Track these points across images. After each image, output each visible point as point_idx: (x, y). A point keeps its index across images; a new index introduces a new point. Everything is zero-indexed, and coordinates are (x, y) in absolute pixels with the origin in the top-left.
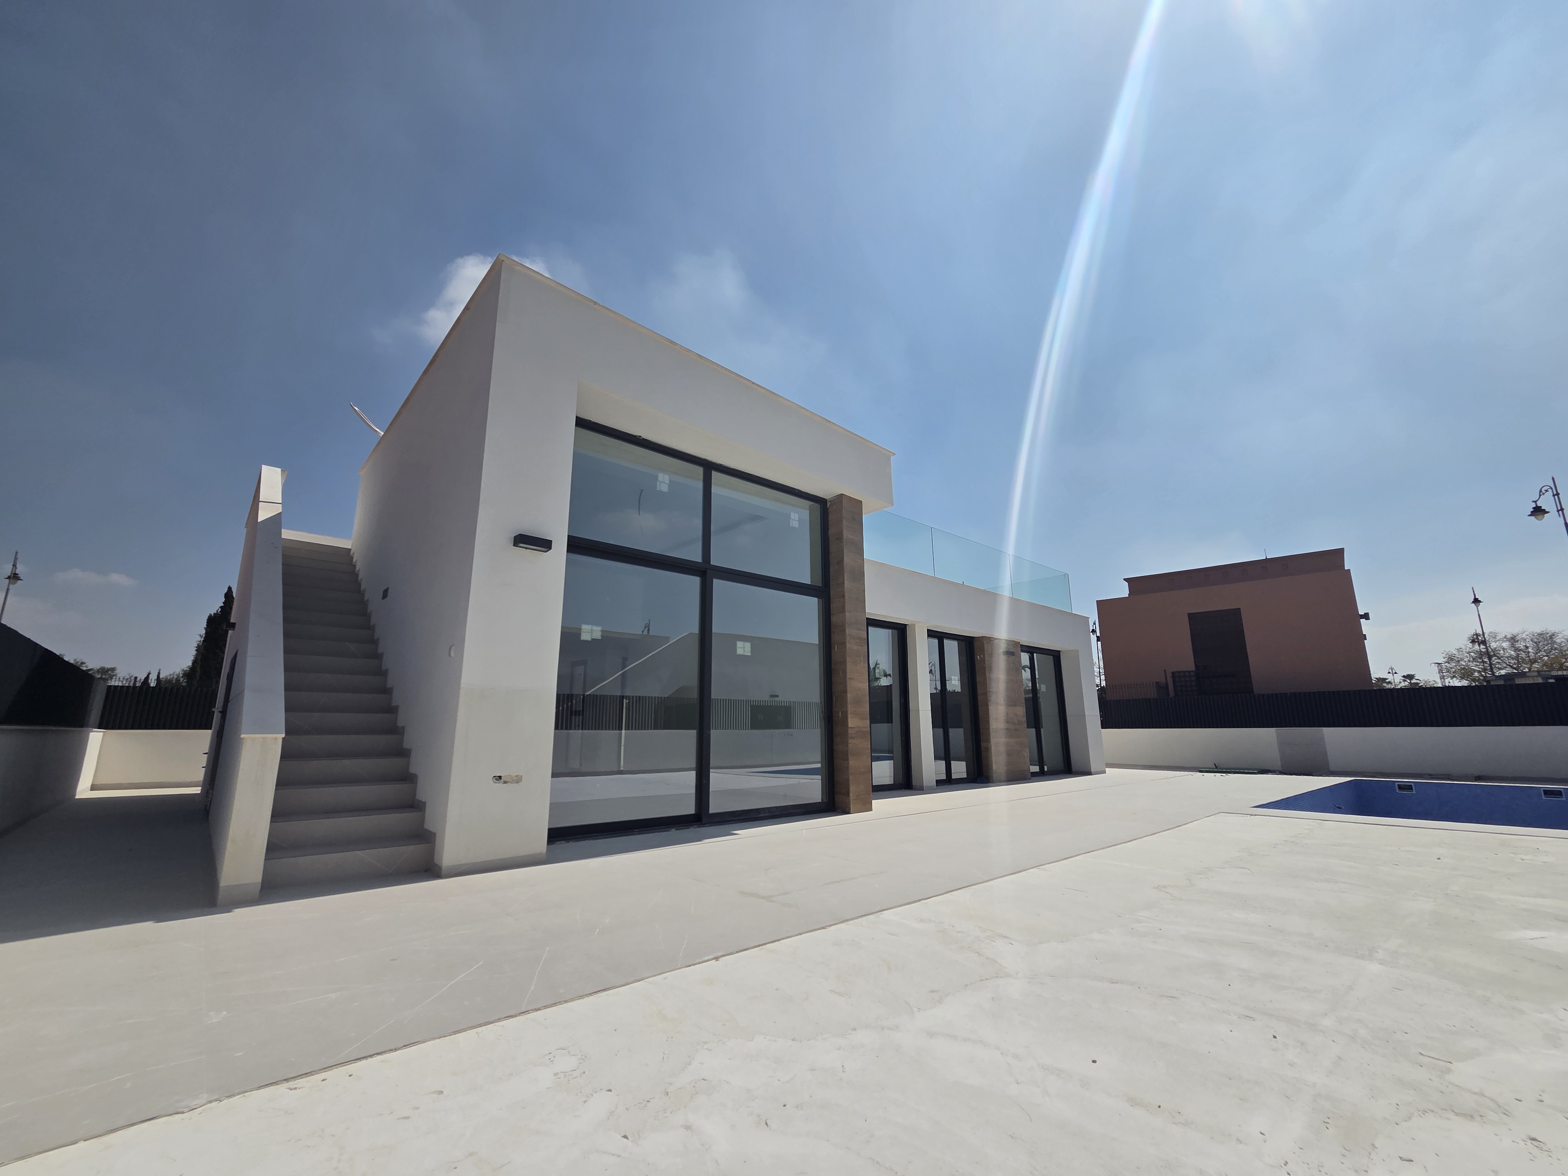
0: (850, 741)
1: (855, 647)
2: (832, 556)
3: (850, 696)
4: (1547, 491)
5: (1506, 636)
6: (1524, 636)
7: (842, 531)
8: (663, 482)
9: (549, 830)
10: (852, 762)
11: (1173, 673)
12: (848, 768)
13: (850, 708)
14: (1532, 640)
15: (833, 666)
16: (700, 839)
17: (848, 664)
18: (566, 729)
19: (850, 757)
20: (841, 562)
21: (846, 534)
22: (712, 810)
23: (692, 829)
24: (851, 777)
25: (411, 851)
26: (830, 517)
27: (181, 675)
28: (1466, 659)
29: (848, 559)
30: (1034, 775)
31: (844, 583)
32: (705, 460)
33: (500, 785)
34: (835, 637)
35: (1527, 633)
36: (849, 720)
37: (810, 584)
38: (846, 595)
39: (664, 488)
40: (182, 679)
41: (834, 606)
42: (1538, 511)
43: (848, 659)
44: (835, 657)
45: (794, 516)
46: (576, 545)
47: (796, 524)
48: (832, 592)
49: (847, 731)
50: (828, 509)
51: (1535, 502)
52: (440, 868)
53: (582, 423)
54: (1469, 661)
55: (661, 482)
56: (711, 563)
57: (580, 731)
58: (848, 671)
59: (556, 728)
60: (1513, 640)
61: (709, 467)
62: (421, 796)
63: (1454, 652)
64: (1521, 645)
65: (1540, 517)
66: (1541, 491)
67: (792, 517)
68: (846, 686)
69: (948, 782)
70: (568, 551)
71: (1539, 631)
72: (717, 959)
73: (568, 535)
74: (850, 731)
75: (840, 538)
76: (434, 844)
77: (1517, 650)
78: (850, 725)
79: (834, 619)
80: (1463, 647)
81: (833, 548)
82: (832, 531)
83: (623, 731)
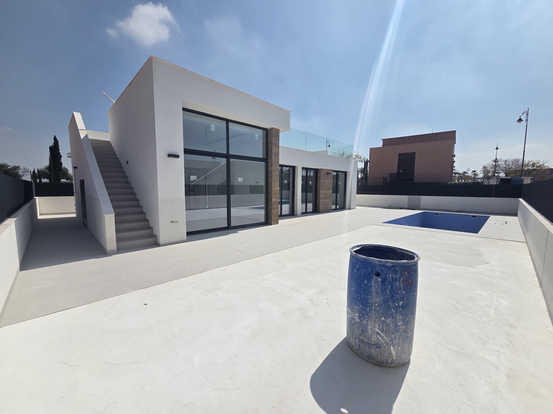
0: (273, 205)
1: (275, 178)
2: (269, 148)
3: (273, 192)
4: (525, 113)
5: (504, 160)
6: (510, 160)
7: (272, 141)
8: (213, 128)
9: (187, 232)
10: (273, 211)
11: (390, 174)
12: (272, 213)
13: (273, 196)
14: (512, 162)
15: (268, 183)
16: (228, 234)
17: (273, 183)
18: (189, 196)
19: (272, 210)
20: (271, 150)
21: (274, 141)
22: (232, 225)
23: (226, 231)
24: (272, 216)
25: (150, 240)
26: (269, 135)
27: (45, 169)
28: (489, 167)
29: (274, 150)
30: (333, 210)
31: (272, 158)
32: (226, 119)
33: (172, 223)
34: (269, 174)
35: (511, 159)
36: (273, 199)
37: (262, 158)
38: (273, 161)
39: (213, 130)
40: (46, 170)
41: (269, 164)
42: (520, 120)
43: (273, 181)
44: (269, 180)
45: (257, 135)
46: (187, 151)
47: (257, 138)
48: (269, 160)
49: (272, 202)
50: (268, 132)
51: (520, 117)
52: (160, 244)
53: (184, 109)
54: (490, 168)
55: (212, 128)
56: (230, 154)
57: (193, 196)
58: (273, 185)
59: (185, 196)
60: (506, 161)
61: (228, 121)
62: (151, 225)
63: (486, 165)
64: (508, 163)
65: (520, 122)
66: (523, 113)
67: (256, 136)
68: (272, 190)
69: (305, 213)
70: (184, 153)
71: (515, 159)
72: (226, 266)
73: (184, 148)
74: (273, 203)
75: (271, 142)
76: (157, 238)
77: (506, 165)
78: (273, 201)
79: (269, 169)
80: (490, 163)
81: (269, 146)
82: (269, 140)
83: (207, 196)
